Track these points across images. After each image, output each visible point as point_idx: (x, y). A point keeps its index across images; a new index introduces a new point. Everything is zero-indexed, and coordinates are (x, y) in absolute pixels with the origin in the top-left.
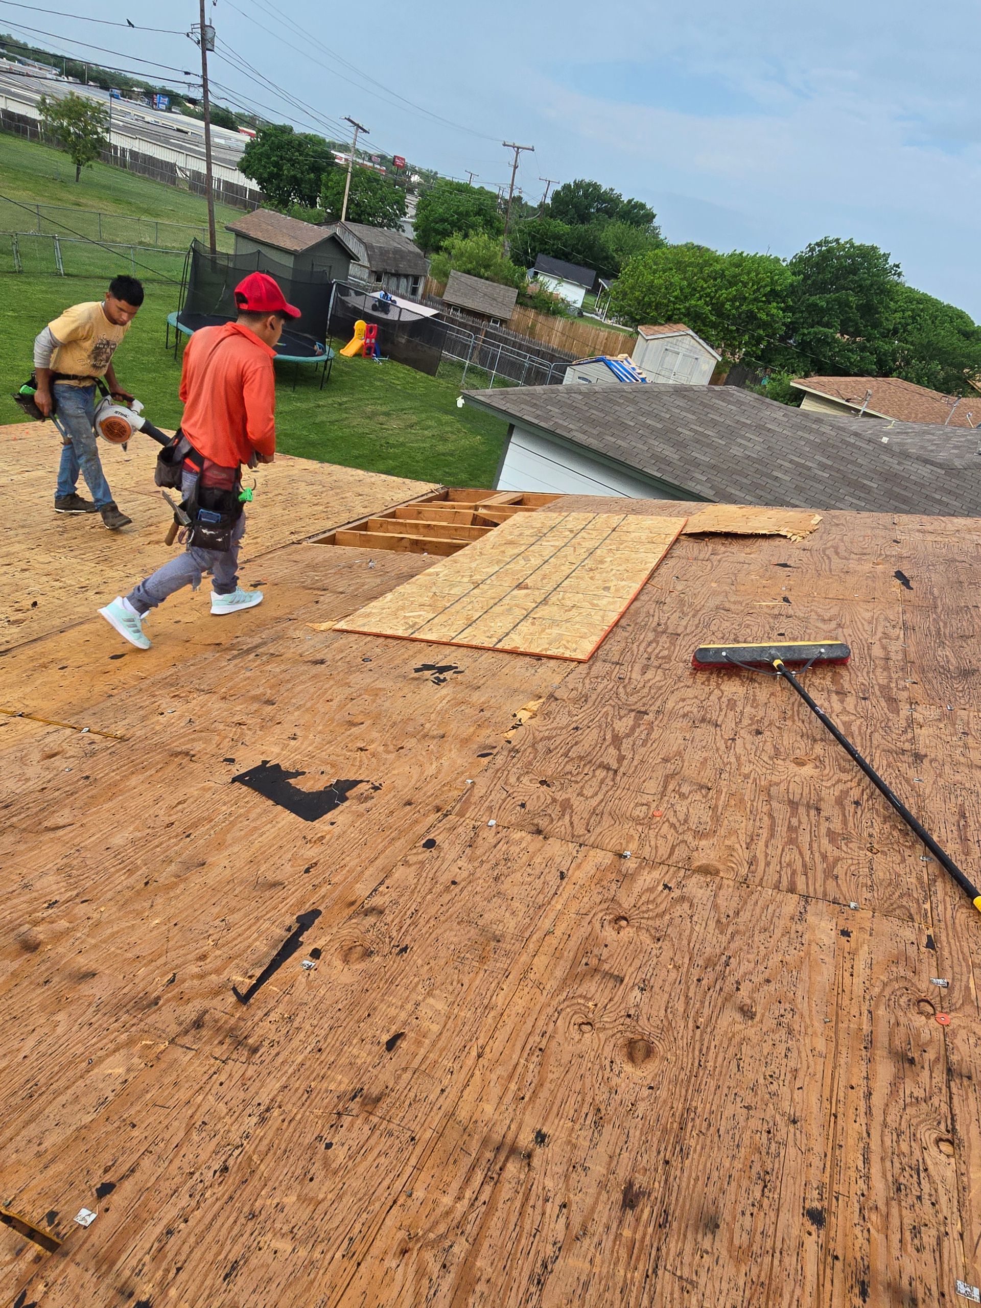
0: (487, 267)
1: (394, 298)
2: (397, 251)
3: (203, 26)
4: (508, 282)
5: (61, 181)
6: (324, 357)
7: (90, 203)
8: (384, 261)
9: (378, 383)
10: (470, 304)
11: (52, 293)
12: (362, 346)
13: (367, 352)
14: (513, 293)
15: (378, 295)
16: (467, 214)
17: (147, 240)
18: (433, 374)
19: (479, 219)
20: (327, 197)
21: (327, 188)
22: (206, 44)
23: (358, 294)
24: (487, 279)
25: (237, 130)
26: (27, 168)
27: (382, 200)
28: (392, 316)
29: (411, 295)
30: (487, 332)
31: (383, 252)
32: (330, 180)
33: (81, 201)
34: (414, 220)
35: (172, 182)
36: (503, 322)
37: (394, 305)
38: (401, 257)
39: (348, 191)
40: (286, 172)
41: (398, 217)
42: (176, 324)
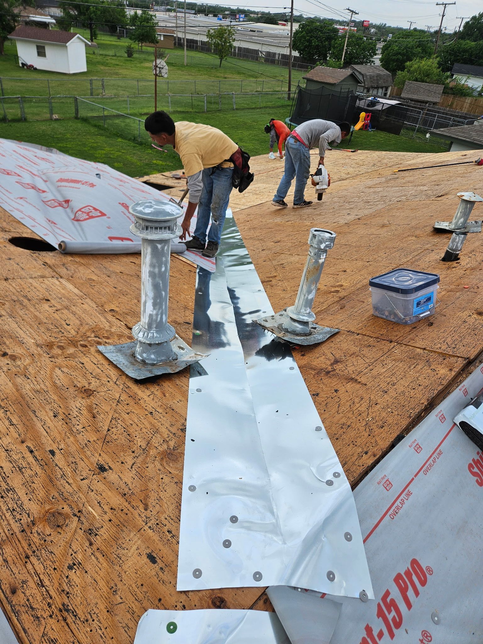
0: (428, 76)
1: (378, 99)
2: (378, 76)
4: (438, 82)
7: (229, 76)
8: (371, 81)
9: (373, 141)
10: (415, 97)
11: (234, 117)
12: (364, 125)
13: (365, 127)
14: (441, 88)
15: (370, 99)
16: (412, 48)
17: (259, 89)
18: (399, 135)
19: (419, 49)
20: (334, 53)
21: (334, 48)
23: (360, 99)
24: (426, 82)
25: (277, 24)
26: (200, 64)
27: (364, 49)
28: (379, 107)
29: (385, 96)
30: (428, 109)
31: (371, 77)
32: (336, 43)
33: (226, 76)
34: (380, 56)
35: (257, 60)
36: (435, 103)
37: (378, 102)
38: (380, 78)
39: (345, 48)
40: (313, 44)
41: (372, 57)
42: (290, 123)
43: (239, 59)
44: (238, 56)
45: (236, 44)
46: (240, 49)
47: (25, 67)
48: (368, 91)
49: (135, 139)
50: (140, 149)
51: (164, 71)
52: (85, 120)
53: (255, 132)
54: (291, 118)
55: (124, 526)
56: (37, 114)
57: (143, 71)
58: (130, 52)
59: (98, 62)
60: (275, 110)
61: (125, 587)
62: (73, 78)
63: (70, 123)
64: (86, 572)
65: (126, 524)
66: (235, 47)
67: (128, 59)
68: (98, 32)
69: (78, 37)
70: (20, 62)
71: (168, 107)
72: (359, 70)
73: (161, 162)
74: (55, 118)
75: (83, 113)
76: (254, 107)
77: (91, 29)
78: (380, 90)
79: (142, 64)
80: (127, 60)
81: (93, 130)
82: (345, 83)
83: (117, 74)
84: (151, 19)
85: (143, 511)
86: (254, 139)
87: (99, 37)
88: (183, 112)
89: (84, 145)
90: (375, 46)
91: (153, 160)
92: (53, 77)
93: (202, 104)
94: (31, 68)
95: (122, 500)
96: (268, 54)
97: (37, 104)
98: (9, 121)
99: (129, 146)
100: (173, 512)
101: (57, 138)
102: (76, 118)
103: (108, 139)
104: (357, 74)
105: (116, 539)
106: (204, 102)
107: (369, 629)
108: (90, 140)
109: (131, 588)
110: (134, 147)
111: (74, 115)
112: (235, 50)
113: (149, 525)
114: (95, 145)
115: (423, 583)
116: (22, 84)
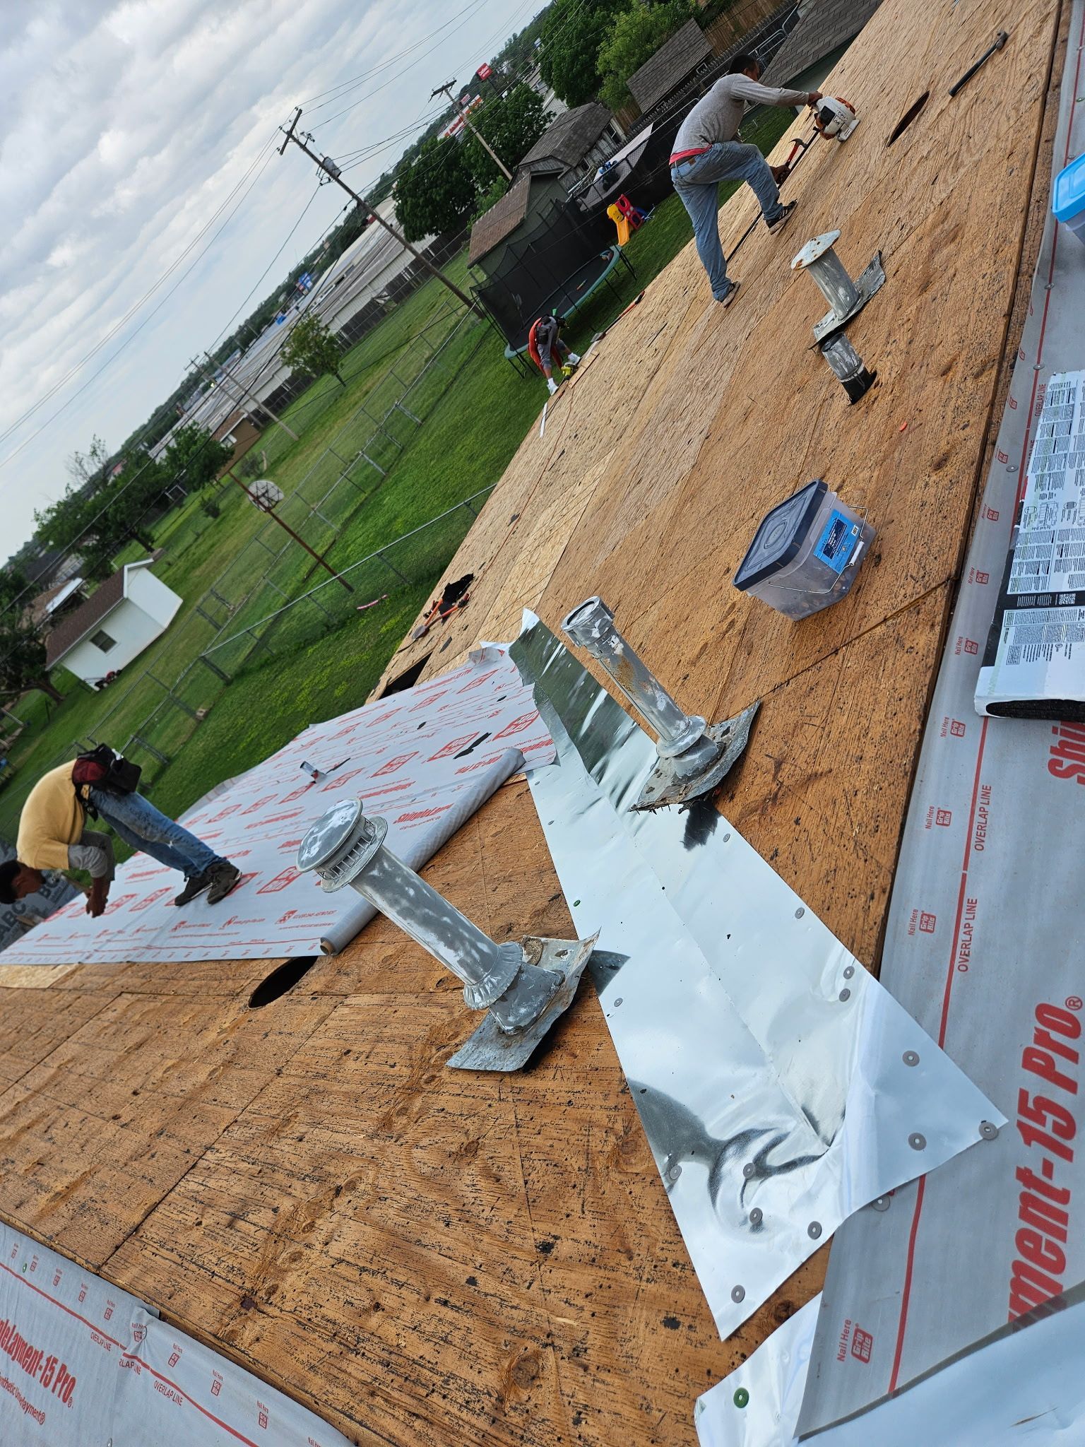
0: (649, 39)
1: (611, 161)
2: (575, 130)
3: (322, 165)
4: (677, 24)
5: (340, 394)
6: (616, 255)
7: (369, 384)
8: (574, 149)
9: (667, 229)
10: (666, 87)
11: (431, 435)
12: (629, 222)
13: (635, 224)
14: (692, 26)
15: (598, 175)
16: (586, 24)
17: (427, 354)
20: (480, 175)
21: (473, 166)
22: (333, 173)
23: (584, 194)
24: (659, 48)
26: (314, 416)
27: (517, 116)
28: (626, 172)
29: (619, 143)
30: (704, 82)
31: (567, 144)
32: (470, 157)
33: (365, 389)
34: (553, 93)
35: (384, 314)
36: (708, 59)
37: (616, 164)
38: (583, 128)
39: (488, 147)
40: (438, 198)
41: (540, 110)
42: (515, 353)
43: (360, 343)
44: (354, 340)
45: (334, 329)
46: (346, 328)
47: (105, 685)
48: (585, 167)
49: (328, 627)
50: (348, 633)
51: (272, 494)
52: (242, 673)
53: (481, 423)
54: (511, 345)
55: (614, 1307)
56: (177, 735)
57: (251, 516)
58: (212, 510)
59: (185, 571)
60: (480, 356)
61: (657, 1392)
62: (175, 629)
63: (228, 700)
64: (599, 1411)
65: (615, 1303)
66: (338, 334)
67: (218, 520)
68: (147, 530)
69: (130, 570)
70: (92, 685)
71: (329, 528)
72: (538, 157)
73: (393, 621)
74: (202, 714)
75: (230, 668)
76: (444, 388)
77: (134, 536)
78: (603, 144)
79: (242, 507)
80: (219, 524)
81: (264, 676)
82: (536, 201)
83: (223, 560)
84: (195, 433)
85: (628, 1263)
86: (489, 436)
87: (156, 535)
88: (356, 511)
89: (272, 711)
90: (528, 90)
91: (380, 629)
92: (150, 659)
93: (370, 469)
94: (113, 679)
95: (594, 1271)
96: (391, 287)
97: (164, 721)
98: (152, 784)
99: (330, 646)
100: (668, 1230)
101: (229, 740)
102: (228, 683)
103: (295, 668)
104: (541, 167)
105: (613, 1335)
106: (369, 463)
107: (1024, 1175)
108: (274, 695)
109: (665, 1387)
110: (338, 638)
111: (222, 682)
112: (342, 338)
113: (644, 1278)
114: (286, 694)
115: (1074, 1032)
116: (123, 713)
